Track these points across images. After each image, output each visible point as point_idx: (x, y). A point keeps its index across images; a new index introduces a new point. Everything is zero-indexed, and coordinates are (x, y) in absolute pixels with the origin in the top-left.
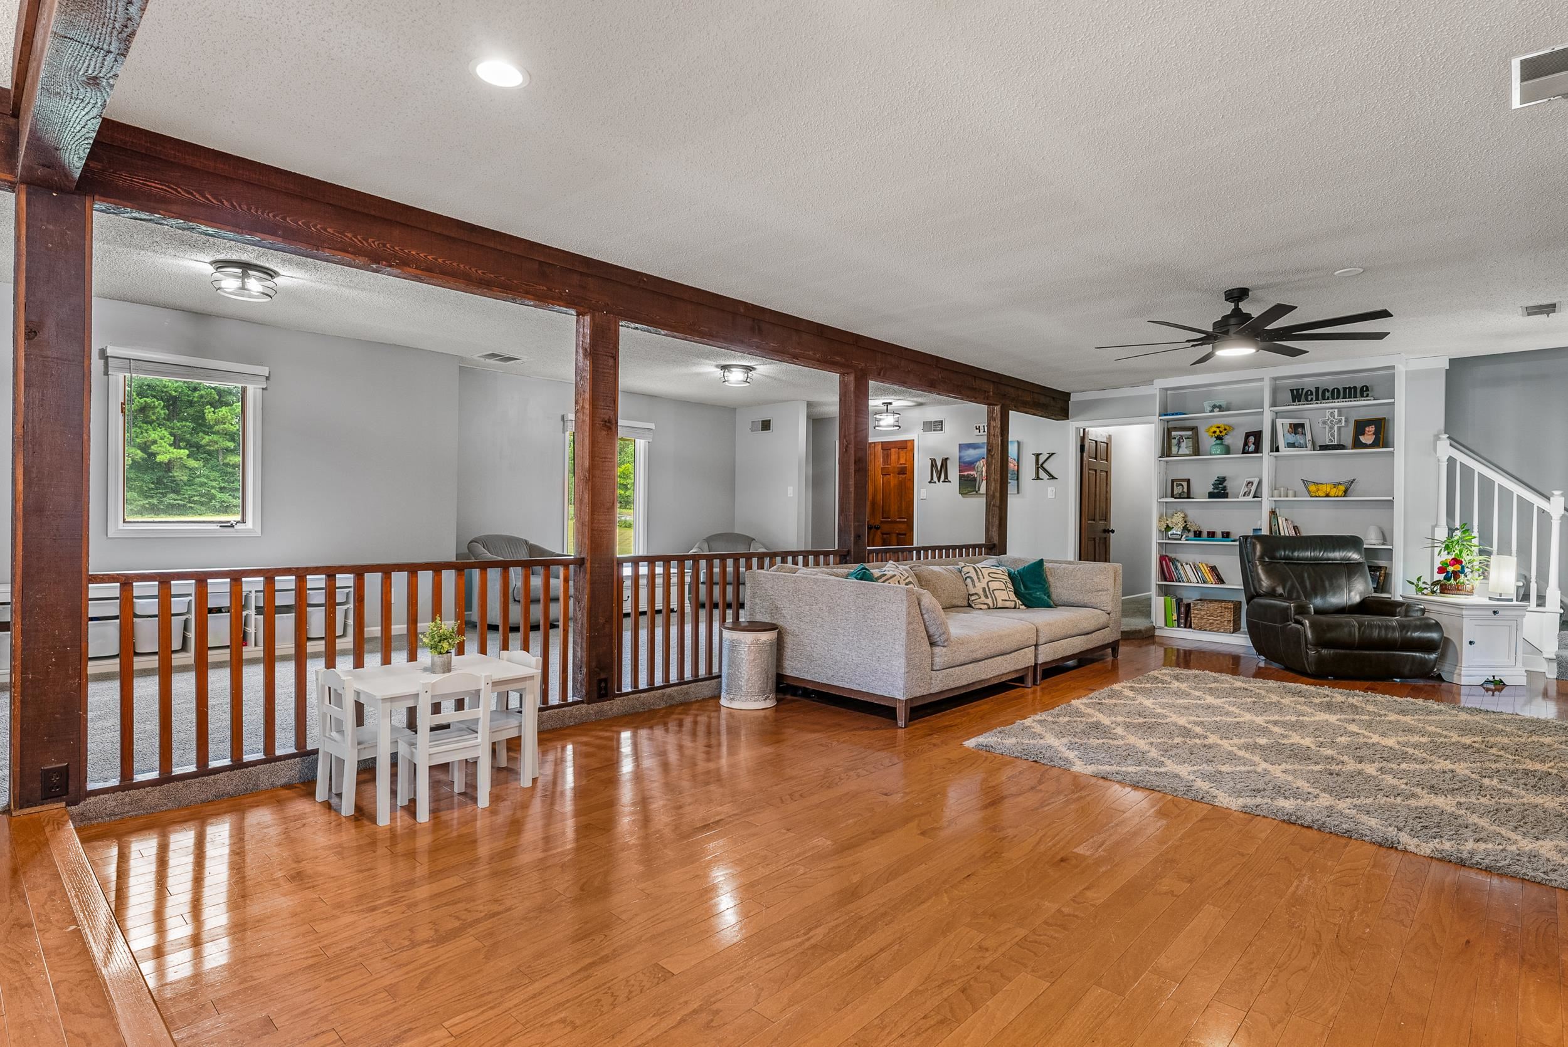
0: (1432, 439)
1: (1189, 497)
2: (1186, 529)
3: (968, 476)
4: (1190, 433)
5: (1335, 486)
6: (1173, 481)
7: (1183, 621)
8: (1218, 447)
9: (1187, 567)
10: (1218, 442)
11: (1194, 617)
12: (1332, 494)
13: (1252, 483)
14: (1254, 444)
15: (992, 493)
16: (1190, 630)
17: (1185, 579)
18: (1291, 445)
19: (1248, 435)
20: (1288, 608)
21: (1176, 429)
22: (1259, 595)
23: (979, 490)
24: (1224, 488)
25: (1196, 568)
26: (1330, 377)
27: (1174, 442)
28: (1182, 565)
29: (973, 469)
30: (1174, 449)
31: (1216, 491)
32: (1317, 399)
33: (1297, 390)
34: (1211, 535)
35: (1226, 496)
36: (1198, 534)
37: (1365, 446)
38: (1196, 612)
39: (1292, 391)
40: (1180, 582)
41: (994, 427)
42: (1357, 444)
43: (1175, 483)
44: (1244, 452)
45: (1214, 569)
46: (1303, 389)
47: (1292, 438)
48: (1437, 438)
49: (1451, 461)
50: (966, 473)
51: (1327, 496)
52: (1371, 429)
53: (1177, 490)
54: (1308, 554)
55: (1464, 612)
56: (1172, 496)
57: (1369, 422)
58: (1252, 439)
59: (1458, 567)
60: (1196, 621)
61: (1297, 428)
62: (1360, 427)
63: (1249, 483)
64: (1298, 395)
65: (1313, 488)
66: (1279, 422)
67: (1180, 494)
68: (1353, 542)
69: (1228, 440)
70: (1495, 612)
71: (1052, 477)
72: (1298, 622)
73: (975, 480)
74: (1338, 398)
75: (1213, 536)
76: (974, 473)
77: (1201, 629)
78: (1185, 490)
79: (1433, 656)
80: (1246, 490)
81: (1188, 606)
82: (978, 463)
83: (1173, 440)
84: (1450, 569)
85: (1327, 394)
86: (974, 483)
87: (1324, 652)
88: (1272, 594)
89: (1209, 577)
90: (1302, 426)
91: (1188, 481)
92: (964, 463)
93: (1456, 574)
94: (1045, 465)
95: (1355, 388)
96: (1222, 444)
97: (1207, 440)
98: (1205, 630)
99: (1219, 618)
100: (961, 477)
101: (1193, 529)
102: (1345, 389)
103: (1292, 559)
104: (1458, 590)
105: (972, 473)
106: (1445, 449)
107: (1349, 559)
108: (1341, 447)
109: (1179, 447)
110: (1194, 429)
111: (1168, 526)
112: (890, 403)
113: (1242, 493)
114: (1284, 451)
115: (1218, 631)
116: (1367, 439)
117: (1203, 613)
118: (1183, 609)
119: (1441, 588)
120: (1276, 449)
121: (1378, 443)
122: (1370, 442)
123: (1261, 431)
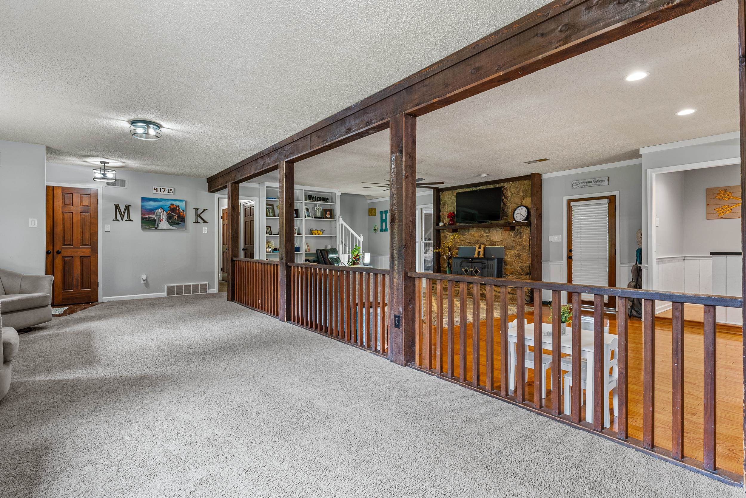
0: (339, 218)
1: (271, 234)
3: (149, 218)
4: (271, 207)
5: (320, 231)
14: (296, 214)
18: (308, 216)
23: (158, 227)
26: (315, 193)
29: (154, 214)
32: (315, 200)
39: (309, 196)
42: (326, 217)
43: (267, 228)
46: (312, 196)
47: (307, 213)
49: (342, 224)
50: (147, 216)
51: (319, 235)
52: (328, 213)
53: (267, 231)
57: (328, 210)
62: (325, 211)
64: (310, 198)
66: (304, 206)
67: (269, 233)
71: (205, 222)
73: (155, 220)
74: (321, 200)
76: (154, 216)
78: (270, 231)
82: (157, 210)
83: (269, 210)
85: (318, 199)
86: (154, 222)
90: (308, 209)
92: (146, 209)
94: (201, 215)
95: (325, 198)
97: (277, 210)
100: (143, 219)
102: (322, 197)
105: (152, 216)
106: (342, 221)
108: (321, 218)
109: (270, 212)
112: (108, 163)
114: (307, 218)
119: (354, 263)
120: (305, 217)
121: (331, 218)
122: (329, 217)
123: (298, 209)
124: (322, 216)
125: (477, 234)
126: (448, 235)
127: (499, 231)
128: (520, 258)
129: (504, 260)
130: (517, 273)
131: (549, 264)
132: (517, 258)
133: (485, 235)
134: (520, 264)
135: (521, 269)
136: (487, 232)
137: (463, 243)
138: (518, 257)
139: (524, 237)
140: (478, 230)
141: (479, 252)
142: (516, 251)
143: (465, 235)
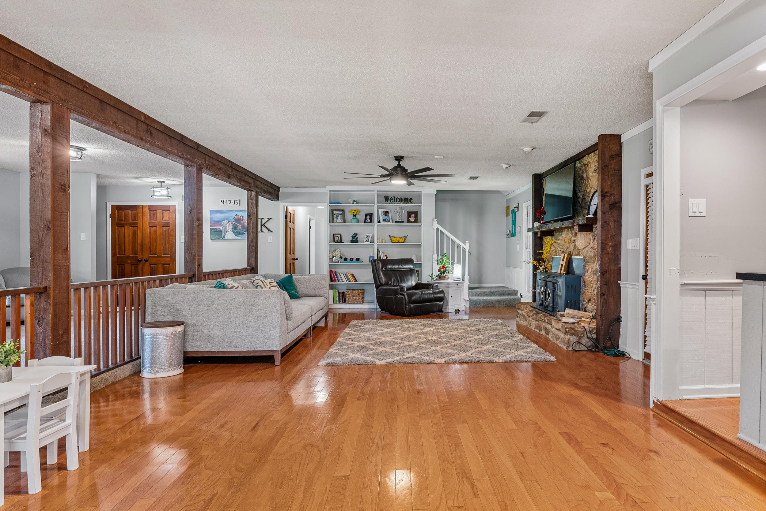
0: (431, 220)
1: (341, 242)
2: (341, 257)
3: (216, 229)
4: (341, 212)
5: (401, 238)
6: (334, 235)
7: (341, 300)
8: (354, 219)
9: (342, 275)
10: (354, 217)
11: (347, 298)
12: (400, 241)
13: (369, 236)
14: (369, 219)
15: (251, 239)
16: (345, 304)
17: (341, 280)
18: (385, 220)
19: (366, 215)
20: (397, 289)
21: (335, 210)
22: (382, 285)
23: (224, 237)
24: (357, 238)
25: (346, 276)
26: (397, 193)
27: (335, 216)
28: (340, 274)
29: (220, 225)
30: (335, 220)
31: (354, 240)
32: (394, 202)
33: (387, 197)
34: (352, 259)
35: (357, 242)
36: (346, 259)
37: (411, 222)
38: (348, 295)
39: (385, 197)
40: (339, 282)
41: (252, 203)
42: (409, 221)
43: (335, 236)
44: (365, 222)
45: (353, 275)
46: (389, 197)
47: (385, 217)
48: (433, 220)
49: (438, 229)
50: (215, 227)
51: (398, 242)
52: (413, 215)
53: (336, 239)
54: (397, 267)
55: (450, 286)
56: (334, 242)
57: (413, 213)
58: (368, 217)
59: (445, 269)
60: (348, 300)
61: (386, 213)
62: (409, 214)
63: (368, 236)
64: (387, 199)
65: (393, 239)
66: (380, 210)
67: (338, 241)
68: (410, 261)
69: (358, 217)
70: (457, 285)
71: (270, 231)
72: (401, 294)
73: (221, 231)
74: (402, 202)
75: (353, 260)
76: (221, 227)
77: (350, 303)
78: (340, 239)
79: (442, 303)
80: (367, 239)
81: (343, 293)
82: (223, 221)
83: (334, 215)
84: (442, 270)
85: (398, 200)
86: (221, 233)
87: (412, 305)
88: (387, 284)
89: (351, 279)
90: (388, 212)
91: (341, 235)
92: (214, 221)
93: (444, 272)
94: (265, 225)
95: (408, 198)
96: (356, 218)
97: (349, 216)
98: (352, 303)
99: (358, 297)
100: (211, 230)
101: (343, 257)
102: (404, 198)
103: (392, 269)
104: (444, 278)
105: (219, 227)
106: (436, 225)
107: (410, 268)
108: (402, 222)
109: (337, 219)
110: (343, 210)
111: (333, 256)
112: (164, 182)
113: (365, 241)
114: (382, 223)
115: (357, 303)
116: (412, 219)
117: (351, 295)
118: (341, 295)
119: (440, 277)
120: (379, 222)
121: (416, 221)
122: (413, 221)
123: (372, 214)
124: (405, 220)
125: (567, 239)
131: (627, 287)
140: (567, 233)
141: (562, 266)
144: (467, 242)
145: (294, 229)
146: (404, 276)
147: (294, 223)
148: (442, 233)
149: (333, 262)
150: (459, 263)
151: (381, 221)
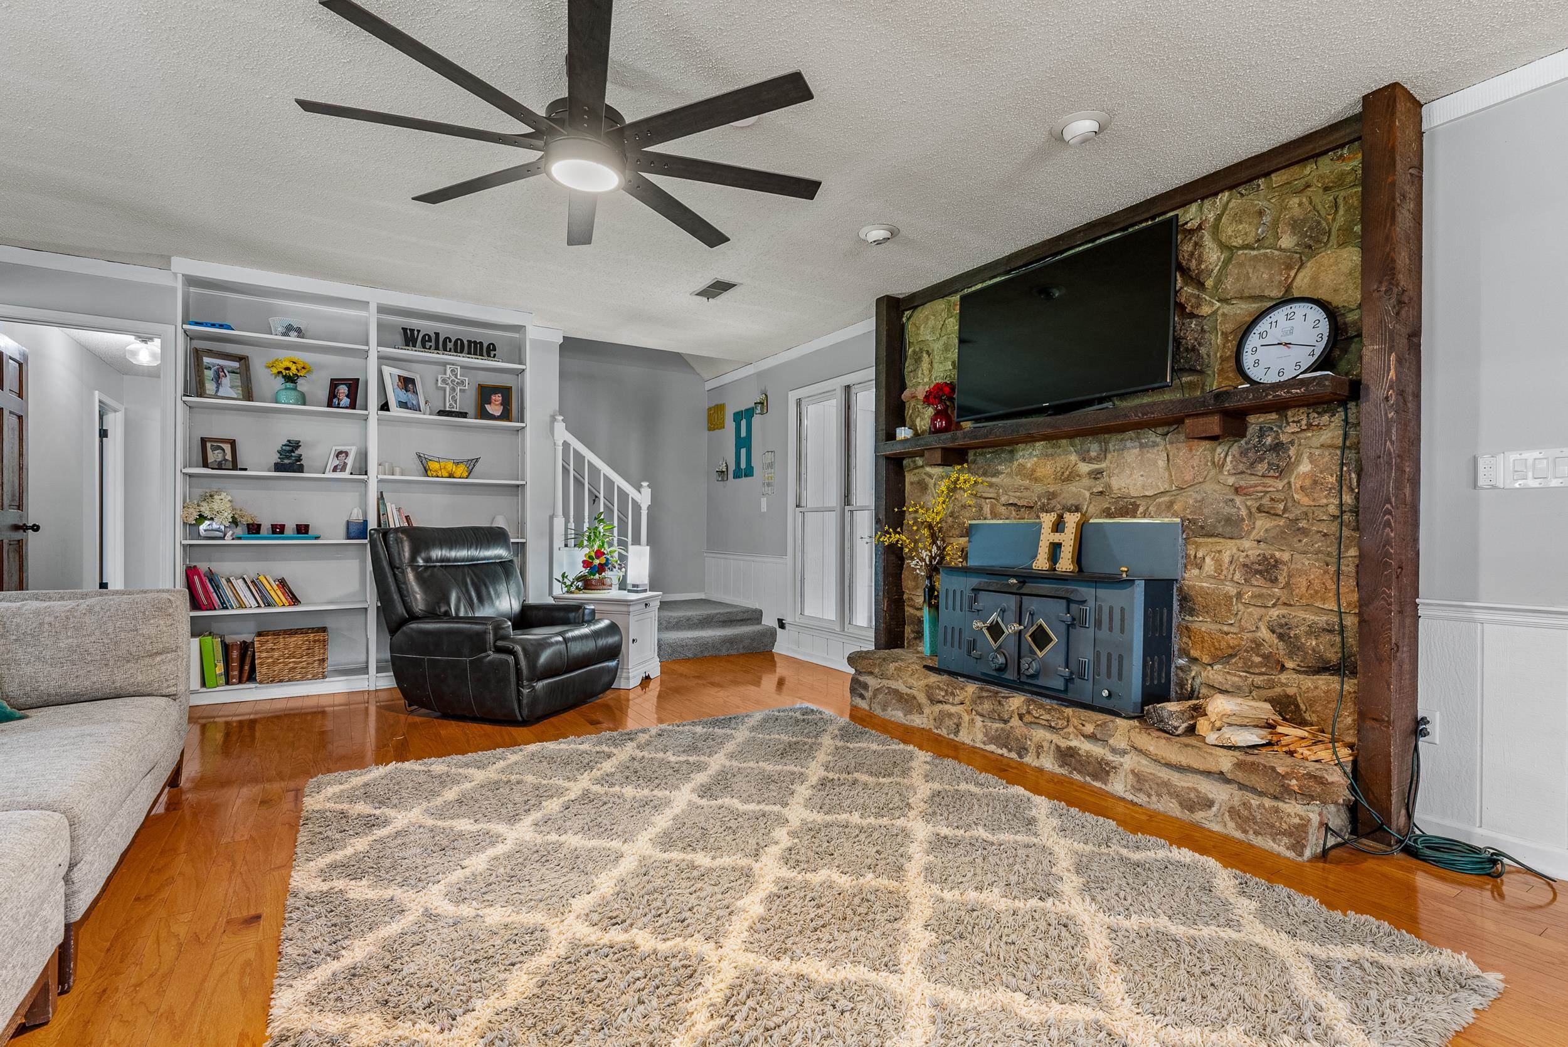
0: (548, 419)
1: (235, 468)
2: (235, 522)
4: (236, 365)
5: (457, 463)
6: (204, 441)
7: (236, 673)
8: (289, 392)
9: (239, 585)
10: (289, 385)
11: (261, 664)
12: (458, 474)
13: (347, 454)
14: (347, 396)
16: (252, 685)
17: (234, 603)
18: (403, 405)
19: (334, 384)
20: (485, 632)
21: (211, 353)
22: (413, 618)
24: (299, 458)
25: (255, 585)
26: (446, 325)
27: (209, 374)
28: (228, 581)
30: (210, 387)
31: (286, 461)
32: (436, 348)
33: (412, 331)
34: (278, 530)
35: (301, 469)
36: (254, 529)
37: (492, 417)
38: (264, 655)
39: (405, 330)
40: (227, 608)
42: (483, 414)
43: (209, 445)
44: (330, 405)
45: (283, 584)
46: (419, 331)
47: (404, 396)
48: (553, 419)
49: (566, 445)
51: (451, 476)
52: (497, 398)
53: (214, 456)
55: (628, 608)
56: (205, 464)
57: (496, 389)
58: (343, 389)
59: (602, 560)
60: (264, 670)
61: (407, 383)
62: (485, 393)
63: (341, 453)
64: (410, 338)
65: (434, 466)
66: (387, 370)
67: (220, 463)
68: (495, 536)
69: (303, 385)
70: (646, 605)
72: (500, 648)
74: (461, 352)
75: (282, 532)
77: (279, 680)
78: (229, 457)
79: (612, 665)
80: (337, 462)
81: (245, 647)
83: (206, 372)
84: (597, 562)
85: (450, 345)
87: (541, 685)
88: (431, 614)
89: (277, 595)
90: (412, 381)
91: (233, 443)
93: (600, 568)
95: (481, 343)
96: (295, 389)
97: (266, 380)
98: (281, 681)
99: (305, 658)
101: (244, 521)
102: (469, 342)
103: (448, 560)
104: (602, 584)
106: (562, 433)
107: (500, 557)
108: (464, 415)
109: (218, 385)
110: (241, 359)
111: (201, 516)
113: (330, 467)
114: (396, 411)
115: (302, 679)
116: (495, 409)
117: (276, 654)
118: (235, 654)
119: (587, 584)
120: (385, 407)
121: (506, 415)
122: (498, 413)
123: (358, 380)
124: (470, 407)
125: (1047, 469)
126: (930, 476)
127: (1155, 445)
128: (1274, 581)
129: (1180, 590)
130: (1257, 659)
131: (1474, 621)
132: (1258, 580)
133: (1084, 468)
134: (1275, 613)
135: (1281, 637)
136: (1093, 454)
137: (987, 509)
138: (1260, 572)
139: (1305, 467)
140: (1050, 451)
141: (1055, 548)
142: (1247, 544)
143: (996, 474)
144: (645, 484)
145: (20, 418)
146: (487, 581)
147: (20, 395)
148: (579, 457)
149: (199, 537)
150: (637, 541)
151: (392, 403)
